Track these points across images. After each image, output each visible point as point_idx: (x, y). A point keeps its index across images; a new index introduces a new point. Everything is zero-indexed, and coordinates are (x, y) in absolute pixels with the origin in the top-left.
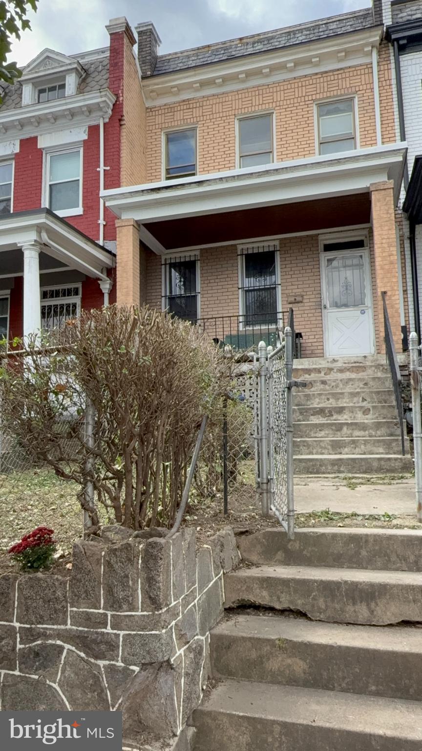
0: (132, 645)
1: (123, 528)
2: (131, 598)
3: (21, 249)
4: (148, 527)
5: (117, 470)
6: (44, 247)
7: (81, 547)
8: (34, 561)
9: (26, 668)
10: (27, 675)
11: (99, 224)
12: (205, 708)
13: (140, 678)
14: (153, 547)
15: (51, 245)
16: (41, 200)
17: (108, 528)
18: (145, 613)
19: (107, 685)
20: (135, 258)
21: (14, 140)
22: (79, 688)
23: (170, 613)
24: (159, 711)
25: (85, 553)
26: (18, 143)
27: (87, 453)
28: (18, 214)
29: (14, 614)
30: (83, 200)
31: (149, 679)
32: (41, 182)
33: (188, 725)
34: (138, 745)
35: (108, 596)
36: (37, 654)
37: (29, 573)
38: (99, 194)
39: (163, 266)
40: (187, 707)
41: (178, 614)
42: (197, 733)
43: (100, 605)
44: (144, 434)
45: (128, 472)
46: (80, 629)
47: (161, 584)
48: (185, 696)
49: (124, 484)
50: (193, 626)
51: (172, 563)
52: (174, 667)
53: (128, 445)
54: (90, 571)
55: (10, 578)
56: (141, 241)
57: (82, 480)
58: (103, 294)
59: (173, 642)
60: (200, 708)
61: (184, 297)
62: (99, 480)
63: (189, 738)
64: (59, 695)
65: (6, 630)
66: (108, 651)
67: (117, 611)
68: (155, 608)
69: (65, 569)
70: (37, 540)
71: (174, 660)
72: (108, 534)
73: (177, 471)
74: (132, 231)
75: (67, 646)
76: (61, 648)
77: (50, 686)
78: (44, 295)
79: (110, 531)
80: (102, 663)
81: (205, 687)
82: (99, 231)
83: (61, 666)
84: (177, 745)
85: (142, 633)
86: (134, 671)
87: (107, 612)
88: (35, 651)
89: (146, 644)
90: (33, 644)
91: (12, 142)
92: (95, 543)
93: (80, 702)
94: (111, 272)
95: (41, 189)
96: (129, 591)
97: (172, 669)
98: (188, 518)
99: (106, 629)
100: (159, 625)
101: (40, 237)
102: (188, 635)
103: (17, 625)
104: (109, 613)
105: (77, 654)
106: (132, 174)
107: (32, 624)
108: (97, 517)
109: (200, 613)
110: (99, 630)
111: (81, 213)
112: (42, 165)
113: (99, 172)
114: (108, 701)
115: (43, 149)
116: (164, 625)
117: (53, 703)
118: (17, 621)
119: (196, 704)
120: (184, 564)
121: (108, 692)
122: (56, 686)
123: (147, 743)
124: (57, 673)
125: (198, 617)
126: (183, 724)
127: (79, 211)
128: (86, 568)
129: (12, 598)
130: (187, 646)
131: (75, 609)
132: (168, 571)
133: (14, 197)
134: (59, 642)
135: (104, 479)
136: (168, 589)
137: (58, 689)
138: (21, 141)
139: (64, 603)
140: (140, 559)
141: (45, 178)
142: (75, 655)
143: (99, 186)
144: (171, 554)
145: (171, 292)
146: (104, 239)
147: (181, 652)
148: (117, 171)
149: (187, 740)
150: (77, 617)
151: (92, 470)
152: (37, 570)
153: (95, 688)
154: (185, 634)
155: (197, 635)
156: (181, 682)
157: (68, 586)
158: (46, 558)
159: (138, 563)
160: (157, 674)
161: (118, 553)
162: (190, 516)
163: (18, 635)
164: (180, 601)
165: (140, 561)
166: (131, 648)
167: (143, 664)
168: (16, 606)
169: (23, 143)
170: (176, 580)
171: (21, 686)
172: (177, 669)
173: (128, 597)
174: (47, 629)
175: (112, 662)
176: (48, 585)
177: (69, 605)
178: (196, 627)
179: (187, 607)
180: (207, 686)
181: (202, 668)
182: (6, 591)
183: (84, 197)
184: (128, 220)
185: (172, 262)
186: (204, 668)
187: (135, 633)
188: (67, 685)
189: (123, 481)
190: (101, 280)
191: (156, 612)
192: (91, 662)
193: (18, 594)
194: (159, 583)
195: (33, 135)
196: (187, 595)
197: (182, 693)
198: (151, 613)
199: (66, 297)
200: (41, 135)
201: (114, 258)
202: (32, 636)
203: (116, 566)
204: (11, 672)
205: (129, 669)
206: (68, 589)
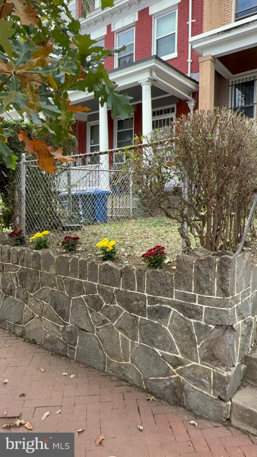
0: (210, 314)
1: (205, 249)
2: (210, 288)
3: (141, 85)
4: (221, 250)
5: (202, 215)
6: (154, 82)
7: (181, 257)
8: (155, 263)
9: (151, 317)
10: (152, 320)
11: (188, 62)
12: (252, 356)
13: (214, 332)
14: (225, 261)
15: (158, 80)
16: (151, 51)
17: (196, 249)
18: (219, 297)
19: (195, 333)
20: (212, 83)
21: (135, 12)
22: (180, 331)
23: (234, 300)
24: (225, 351)
25: (184, 260)
26: (137, 14)
27: (184, 204)
28: (138, 62)
29: (145, 289)
30: (178, 47)
31: (220, 334)
32: (151, 39)
33: (242, 363)
34: (213, 367)
35: (197, 286)
36: (157, 311)
37: (152, 269)
38: (188, 41)
39: (230, 87)
40: (242, 353)
41: (239, 301)
42: (247, 368)
43: (192, 290)
44: (220, 194)
45: (209, 216)
46: (181, 301)
47: (229, 282)
48: (241, 347)
49: (206, 224)
50: (247, 309)
51: (236, 271)
52: (235, 329)
53: (209, 200)
54: (186, 271)
55: (142, 270)
56: (215, 71)
57: (181, 220)
58: (190, 110)
59: (235, 316)
60: (249, 355)
61: (244, 108)
62: (191, 221)
63: (242, 370)
64: (169, 333)
65: (141, 296)
66: (196, 315)
67: (202, 294)
68: (225, 295)
69: (171, 269)
70: (156, 252)
71: (235, 326)
72: (196, 252)
73: (239, 219)
74: (210, 64)
75: (173, 309)
76: (170, 310)
77: (164, 328)
78: (154, 114)
79: (197, 251)
80: (192, 321)
81: (252, 345)
82: (188, 67)
83: (170, 318)
84: (235, 371)
85: (217, 308)
86: (211, 328)
87: (196, 294)
88: (156, 309)
89: (219, 314)
90: (155, 305)
91: (134, 14)
92: (189, 256)
93: (180, 338)
94: (195, 95)
95: (151, 43)
96: (209, 284)
97: (234, 330)
98: (245, 248)
99: (195, 303)
100: (227, 305)
101: (152, 75)
102: (244, 314)
103: (147, 295)
104: (197, 295)
105: (179, 314)
106: (211, 22)
107: (154, 295)
108: (190, 242)
109: (252, 303)
110: (191, 303)
111: (176, 56)
112: (152, 27)
113: (188, 24)
114: (195, 341)
115: (152, 15)
116: (230, 306)
117: (166, 336)
118: (146, 293)
119: (247, 353)
120: (244, 273)
121: (196, 336)
122: (167, 328)
123: (218, 367)
124: (168, 322)
125: (250, 305)
126: (239, 361)
127: (175, 55)
128: (184, 269)
129: (144, 280)
130: (243, 320)
131: (177, 290)
132: (234, 276)
133: (135, 52)
134: (169, 307)
135: (194, 221)
136: (233, 285)
137: (168, 330)
138: (139, 12)
139: (171, 287)
140: (217, 266)
141: (154, 35)
142: (177, 314)
143: (188, 35)
144: (236, 266)
145: (235, 105)
146: (191, 72)
147: (240, 322)
148: (200, 22)
149: (240, 370)
150: (179, 294)
151: (187, 214)
152: (156, 267)
153: (188, 333)
154: (243, 313)
155: (249, 315)
156: (239, 339)
157: (173, 277)
158: (161, 262)
159: (215, 269)
160: (225, 332)
161: (203, 262)
162: (246, 247)
163: (147, 300)
164: (240, 294)
165: (216, 268)
166: (210, 315)
167: (217, 325)
168: (146, 285)
169: (140, 13)
170: (239, 281)
171: (149, 325)
172: (237, 332)
173: (209, 287)
174: (162, 299)
175: (198, 321)
176: (162, 276)
177: (174, 288)
178: (249, 311)
179: (244, 298)
180: (254, 345)
181: (251, 335)
182: (140, 276)
183: (178, 44)
184: (207, 56)
185: (237, 83)
186: (252, 335)
187: (212, 307)
188: (173, 328)
189: (205, 222)
190: (189, 101)
191: (226, 298)
192: (186, 319)
193: (147, 279)
194: (228, 281)
195: (145, 7)
196: (244, 291)
197: (239, 345)
198: (222, 298)
199: (167, 114)
200: (151, 5)
201: (197, 85)
202: (154, 301)
203: (202, 270)
204: (144, 318)
205: (208, 326)
206: (174, 279)
